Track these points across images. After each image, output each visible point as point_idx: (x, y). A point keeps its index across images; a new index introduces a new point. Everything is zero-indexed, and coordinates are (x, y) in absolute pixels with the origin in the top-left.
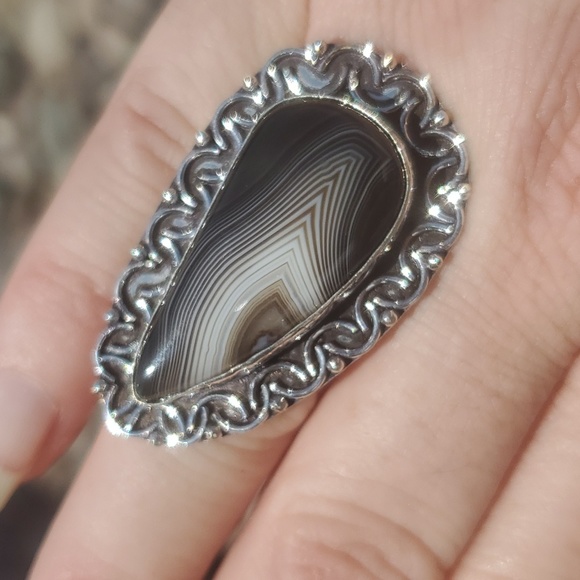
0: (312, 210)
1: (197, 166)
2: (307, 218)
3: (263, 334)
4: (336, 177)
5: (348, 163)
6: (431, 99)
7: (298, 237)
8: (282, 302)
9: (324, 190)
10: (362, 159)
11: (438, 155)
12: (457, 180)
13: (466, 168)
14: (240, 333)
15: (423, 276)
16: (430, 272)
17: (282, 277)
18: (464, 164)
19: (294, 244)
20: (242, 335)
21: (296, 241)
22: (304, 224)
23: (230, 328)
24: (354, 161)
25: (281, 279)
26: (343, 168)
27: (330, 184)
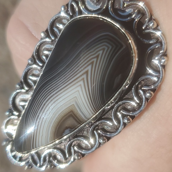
0: (87, 72)
1: (43, 46)
3: (67, 128)
4: (97, 57)
5: (104, 49)
6: (148, 15)
7: (80, 85)
8: (75, 115)
9: (92, 63)
10: (111, 47)
11: (151, 42)
12: (161, 55)
13: (165, 49)
14: (56, 128)
15: (144, 100)
16: (147, 99)
17: (74, 103)
18: (164, 46)
19: (79, 88)
20: (57, 129)
22: (83, 79)
23: (52, 125)
24: (106, 48)
25: (73, 104)
26: (101, 52)
27: (95, 60)
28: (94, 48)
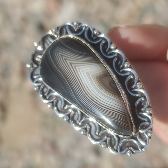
0: (71, 64)
2: (73, 65)
4: (62, 56)
5: (58, 51)
8: (99, 76)
9: (65, 59)
10: (58, 47)
21: (80, 70)
22: (75, 67)
24: (58, 50)
25: (92, 75)
26: (59, 53)
27: (63, 57)
28: (57, 58)
